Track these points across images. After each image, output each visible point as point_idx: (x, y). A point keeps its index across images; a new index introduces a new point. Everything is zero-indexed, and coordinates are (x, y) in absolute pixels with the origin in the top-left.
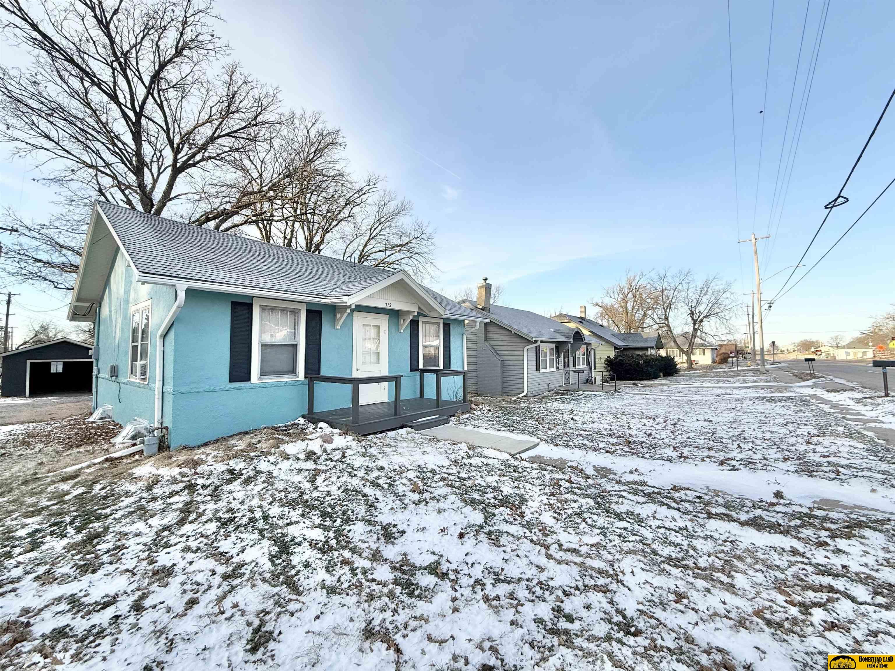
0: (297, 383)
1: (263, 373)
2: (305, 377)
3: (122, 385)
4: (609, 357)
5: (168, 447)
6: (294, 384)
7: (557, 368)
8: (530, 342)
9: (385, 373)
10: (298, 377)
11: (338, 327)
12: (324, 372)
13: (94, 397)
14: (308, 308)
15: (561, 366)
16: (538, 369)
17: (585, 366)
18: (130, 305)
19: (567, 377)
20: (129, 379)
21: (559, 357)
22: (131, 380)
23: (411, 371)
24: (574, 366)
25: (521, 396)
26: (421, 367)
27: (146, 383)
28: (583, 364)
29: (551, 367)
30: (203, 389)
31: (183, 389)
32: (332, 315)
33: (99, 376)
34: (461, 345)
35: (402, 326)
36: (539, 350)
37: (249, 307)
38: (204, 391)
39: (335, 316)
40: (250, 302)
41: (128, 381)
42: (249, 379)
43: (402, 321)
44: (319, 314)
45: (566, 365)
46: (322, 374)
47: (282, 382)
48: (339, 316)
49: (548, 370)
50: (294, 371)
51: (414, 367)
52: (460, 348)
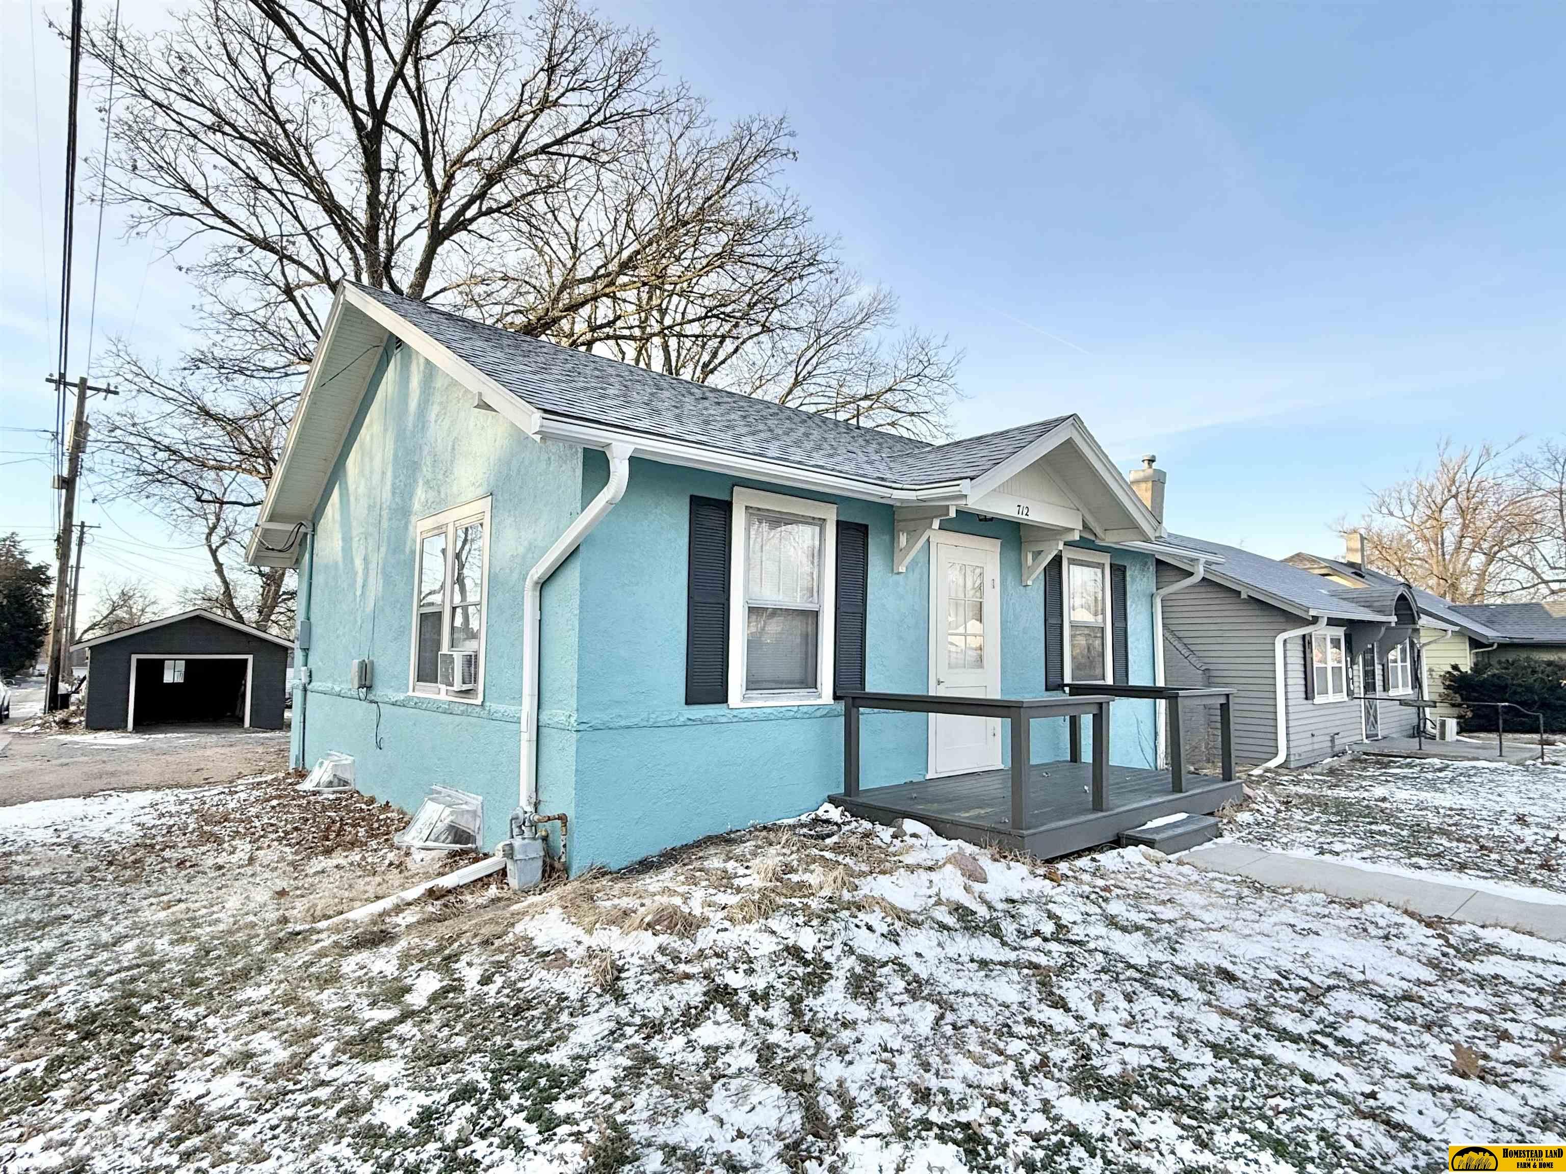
0: (818, 714)
1: (753, 684)
2: (836, 697)
3: (385, 709)
4: (1455, 667)
5: (566, 869)
6: (810, 715)
7: (1350, 693)
8: (1293, 619)
9: (994, 693)
10: (820, 697)
11: (902, 569)
12: (874, 684)
13: (295, 734)
14: (841, 518)
15: (1359, 687)
16: (1308, 695)
17: (1410, 691)
18: (413, 519)
19: (1372, 718)
20: (410, 693)
21: (1353, 662)
22: (417, 694)
23: (1047, 690)
24: (1385, 689)
25: (1272, 764)
26: (1068, 680)
27: (479, 701)
28: (1405, 685)
29: (1337, 690)
30: (635, 721)
31: (597, 717)
32: (887, 538)
33: (309, 687)
34: (1147, 624)
35: (1031, 569)
36: (1310, 643)
37: (726, 507)
38: (637, 727)
39: (893, 539)
40: (728, 498)
41: (410, 699)
42: (725, 700)
43: (1030, 556)
44: (863, 530)
45: (1369, 686)
46: (870, 688)
47: (789, 708)
48: (903, 539)
49: (1331, 698)
50: (810, 682)
51: (1055, 680)
52: (1147, 634)
